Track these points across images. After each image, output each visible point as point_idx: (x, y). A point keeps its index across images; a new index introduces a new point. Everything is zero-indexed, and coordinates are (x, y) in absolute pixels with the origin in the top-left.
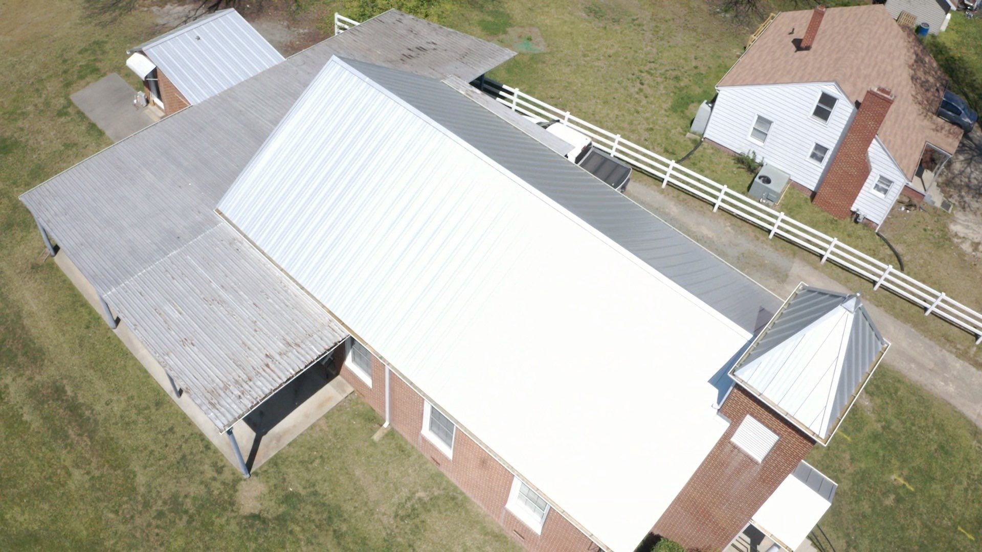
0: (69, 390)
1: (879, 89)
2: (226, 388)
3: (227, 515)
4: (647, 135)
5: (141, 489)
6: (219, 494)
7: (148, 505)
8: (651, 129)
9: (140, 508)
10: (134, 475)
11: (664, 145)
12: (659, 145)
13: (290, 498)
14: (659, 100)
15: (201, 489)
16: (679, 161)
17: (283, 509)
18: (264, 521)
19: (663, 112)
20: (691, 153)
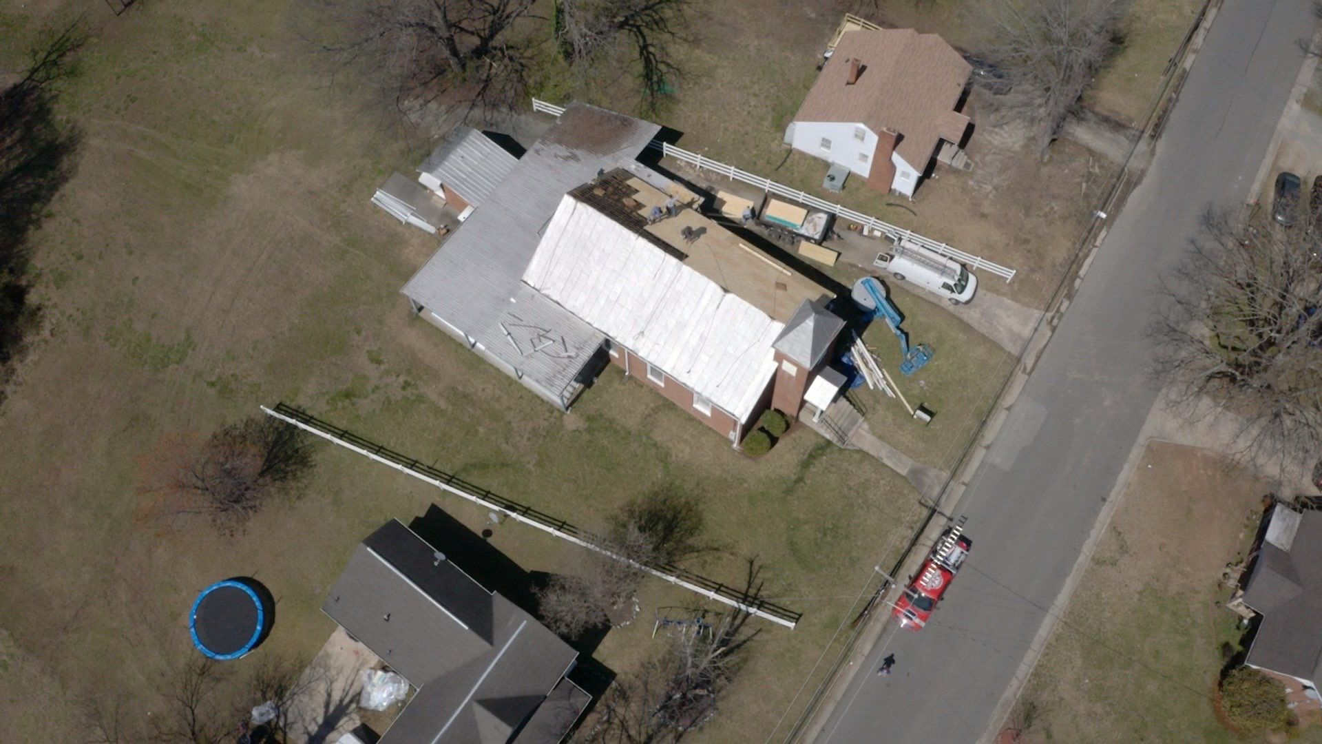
0: (460, 388)
1: (888, 129)
2: (555, 376)
3: (562, 432)
4: (755, 152)
5: (516, 429)
6: (555, 424)
7: (521, 436)
8: (758, 146)
9: (518, 438)
10: (510, 423)
11: (766, 158)
12: (763, 158)
13: (590, 419)
14: (762, 119)
15: (546, 423)
16: (777, 170)
17: (587, 424)
18: (580, 432)
19: (765, 129)
20: (785, 161)
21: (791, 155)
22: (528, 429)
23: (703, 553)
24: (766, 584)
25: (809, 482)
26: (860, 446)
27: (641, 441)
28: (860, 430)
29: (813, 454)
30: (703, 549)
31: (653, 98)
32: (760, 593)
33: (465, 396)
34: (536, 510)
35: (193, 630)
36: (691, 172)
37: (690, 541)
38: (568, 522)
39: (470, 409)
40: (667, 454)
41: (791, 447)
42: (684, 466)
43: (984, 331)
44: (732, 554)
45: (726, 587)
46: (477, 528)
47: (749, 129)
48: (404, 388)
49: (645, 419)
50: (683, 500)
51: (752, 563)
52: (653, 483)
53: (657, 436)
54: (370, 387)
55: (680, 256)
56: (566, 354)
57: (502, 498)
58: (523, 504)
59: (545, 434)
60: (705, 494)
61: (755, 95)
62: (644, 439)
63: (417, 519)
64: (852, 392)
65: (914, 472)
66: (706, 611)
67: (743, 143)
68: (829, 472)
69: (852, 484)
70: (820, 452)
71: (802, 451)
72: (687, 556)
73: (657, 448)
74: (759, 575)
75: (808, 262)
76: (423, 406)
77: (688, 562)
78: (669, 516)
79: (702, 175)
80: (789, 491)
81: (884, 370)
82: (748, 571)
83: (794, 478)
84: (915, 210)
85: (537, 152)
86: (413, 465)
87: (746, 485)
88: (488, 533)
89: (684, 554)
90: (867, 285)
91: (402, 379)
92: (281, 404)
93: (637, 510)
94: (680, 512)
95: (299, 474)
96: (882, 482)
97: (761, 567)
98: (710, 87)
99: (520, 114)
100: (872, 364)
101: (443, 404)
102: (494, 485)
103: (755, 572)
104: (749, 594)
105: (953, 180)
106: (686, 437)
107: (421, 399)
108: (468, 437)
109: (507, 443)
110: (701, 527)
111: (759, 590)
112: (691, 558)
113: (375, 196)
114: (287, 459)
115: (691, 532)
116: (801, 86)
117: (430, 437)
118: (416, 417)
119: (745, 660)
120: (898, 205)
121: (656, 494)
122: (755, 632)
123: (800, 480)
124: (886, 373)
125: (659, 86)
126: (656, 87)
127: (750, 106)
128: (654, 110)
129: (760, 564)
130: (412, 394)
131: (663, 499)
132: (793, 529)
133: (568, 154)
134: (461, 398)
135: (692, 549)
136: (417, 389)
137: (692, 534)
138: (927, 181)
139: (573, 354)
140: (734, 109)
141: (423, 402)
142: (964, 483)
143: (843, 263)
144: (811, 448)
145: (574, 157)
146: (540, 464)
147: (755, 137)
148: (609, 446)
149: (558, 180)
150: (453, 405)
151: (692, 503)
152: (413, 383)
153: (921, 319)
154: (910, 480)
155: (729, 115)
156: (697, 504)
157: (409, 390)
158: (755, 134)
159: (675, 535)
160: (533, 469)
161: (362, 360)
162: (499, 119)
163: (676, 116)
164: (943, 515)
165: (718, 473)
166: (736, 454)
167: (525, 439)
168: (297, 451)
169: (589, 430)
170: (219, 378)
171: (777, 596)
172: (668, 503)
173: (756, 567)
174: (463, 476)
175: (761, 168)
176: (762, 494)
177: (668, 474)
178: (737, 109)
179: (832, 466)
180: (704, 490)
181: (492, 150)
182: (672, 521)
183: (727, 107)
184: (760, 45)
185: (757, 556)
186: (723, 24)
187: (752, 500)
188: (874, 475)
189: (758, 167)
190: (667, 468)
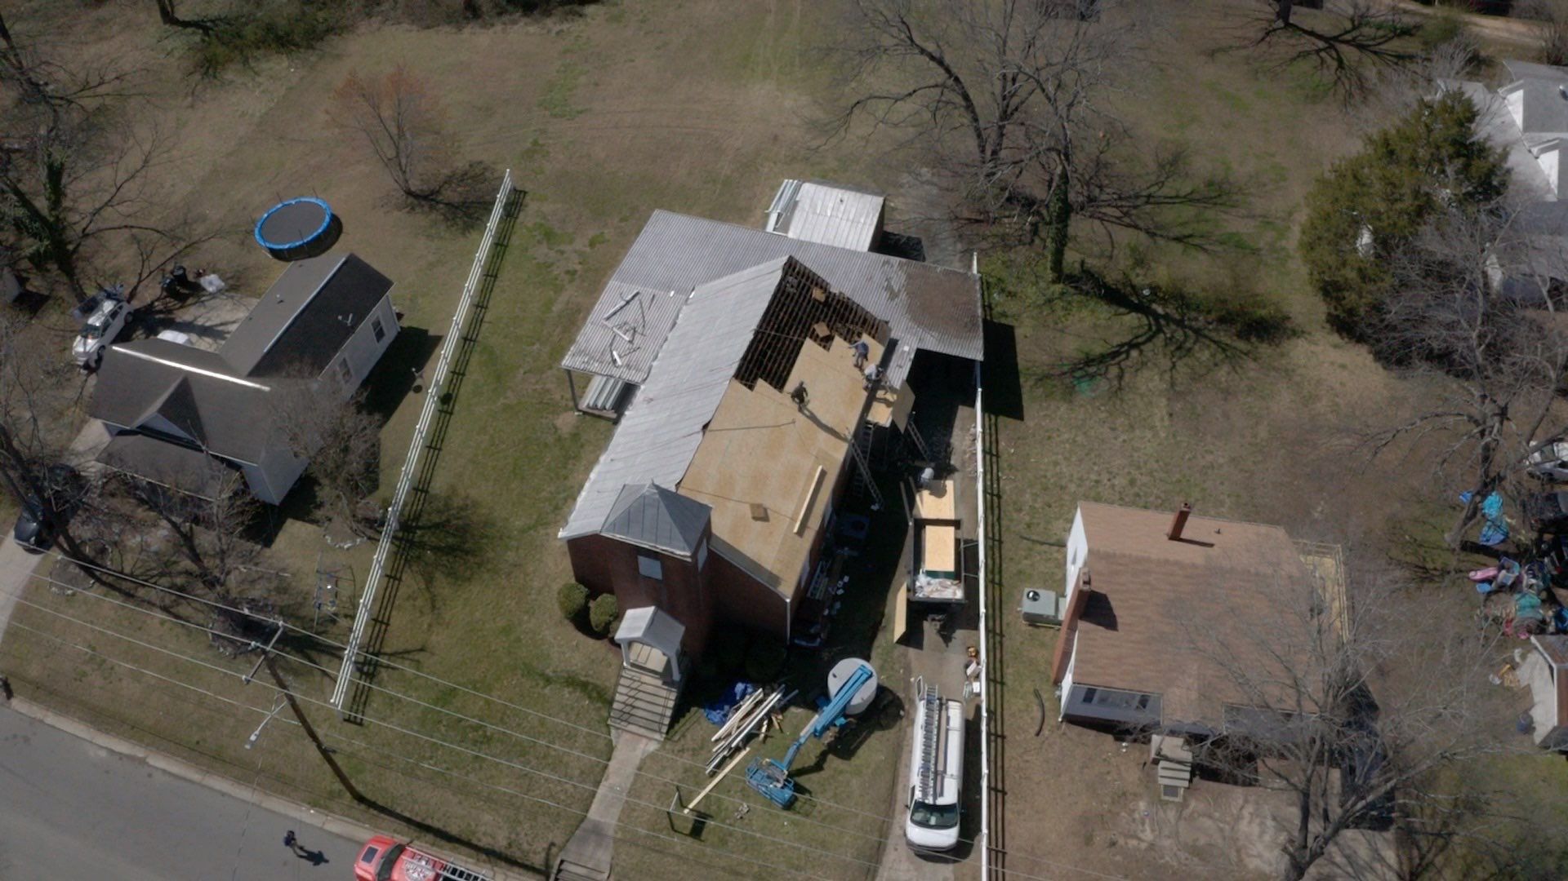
3: (550, 416)
4: (1037, 505)
5: (544, 376)
6: (560, 406)
7: (537, 382)
8: (1050, 506)
9: (533, 381)
10: (551, 368)
11: (1035, 521)
12: (1033, 518)
13: (575, 436)
16: (1023, 538)
17: (567, 436)
18: (555, 432)
20: (1043, 543)
21: (1056, 548)
22: (549, 386)
23: (427, 595)
24: (395, 676)
25: (547, 691)
26: (619, 747)
27: (559, 493)
28: (644, 741)
29: (590, 687)
30: (431, 593)
31: (1059, 375)
32: (383, 670)
33: (573, 323)
34: (451, 421)
35: (280, 206)
36: (968, 442)
37: (438, 575)
38: (441, 452)
39: (558, 330)
40: (548, 524)
41: (593, 657)
42: (537, 545)
44: (430, 626)
45: (385, 631)
47: (1072, 488)
48: (568, 272)
50: (491, 555)
51: (422, 650)
52: (507, 519)
54: (562, 247)
56: (616, 356)
57: (459, 388)
58: (456, 408)
59: (545, 401)
60: (504, 576)
61: (1132, 482)
62: (563, 495)
63: (426, 332)
64: (698, 715)
65: (597, 830)
67: (1045, 489)
68: (568, 713)
69: (557, 747)
70: (594, 695)
71: (591, 672)
72: (419, 578)
73: (553, 511)
74: (407, 663)
75: (886, 611)
76: (552, 293)
77: (411, 581)
78: (467, 546)
80: (529, 671)
81: (747, 748)
82: (410, 647)
83: (549, 672)
84: (1046, 732)
85: (886, 263)
86: (480, 306)
87: (526, 618)
89: (422, 576)
90: (860, 672)
91: (578, 267)
92: (525, 193)
93: (468, 512)
94: (474, 556)
95: (453, 229)
96: (570, 787)
97: (418, 661)
98: (1113, 429)
101: (557, 307)
102: (474, 374)
103: (411, 656)
104: (382, 656)
105: (1133, 775)
107: (559, 289)
108: (525, 340)
109: (525, 373)
110: (459, 583)
111: (387, 666)
112: (417, 583)
114: (470, 216)
115: (451, 574)
117: (517, 309)
118: (537, 292)
120: (1043, 707)
121: (493, 526)
123: (548, 681)
124: (743, 753)
125: (1082, 377)
126: (1078, 374)
128: (1041, 380)
129: (422, 659)
130: (562, 281)
131: (488, 534)
133: (896, 290)
135: (429, 581)
136: (571, 282)
137: (448, 575)
138: (1110, 738)
140: (1095, 464)
141: (555, 292)
143: (905, 656)
144: (596, 683)
146: (507, 408)
147: (1061, 499)
148: (544, 464)
150: (559, 315)
151: (489, 566)
152: (576, 277)
153: (855, 782)
154: (582, 826)
155: (1081, 461)
156: (488, 571)
157: (567, 278)
158: (1067, 497)
159: (444, 558)
160: (499, 404)
161: (591, 233)
163: (1044, 404)
167: (535, 387)
168: (478, 219)
169: (559, 439)
170: (542, 145)
171: (383, 691)
172: (485, 541)
173: (418, 656)
174: (478, 349)
175: (1015, 521)
176: (519, 640)
177: (523, 531)
178: (1096, 468)
179: (578, 715)
180: (509, 575)
181: (865, 223)
182: (462, 551)
183: (1093, 455)
184: (1221, 466)
185: (433, 654)
186: (1226, 415)
187: (507, 630)
188: (577, 772)
189: (1015, 516)
190: (530, 528)
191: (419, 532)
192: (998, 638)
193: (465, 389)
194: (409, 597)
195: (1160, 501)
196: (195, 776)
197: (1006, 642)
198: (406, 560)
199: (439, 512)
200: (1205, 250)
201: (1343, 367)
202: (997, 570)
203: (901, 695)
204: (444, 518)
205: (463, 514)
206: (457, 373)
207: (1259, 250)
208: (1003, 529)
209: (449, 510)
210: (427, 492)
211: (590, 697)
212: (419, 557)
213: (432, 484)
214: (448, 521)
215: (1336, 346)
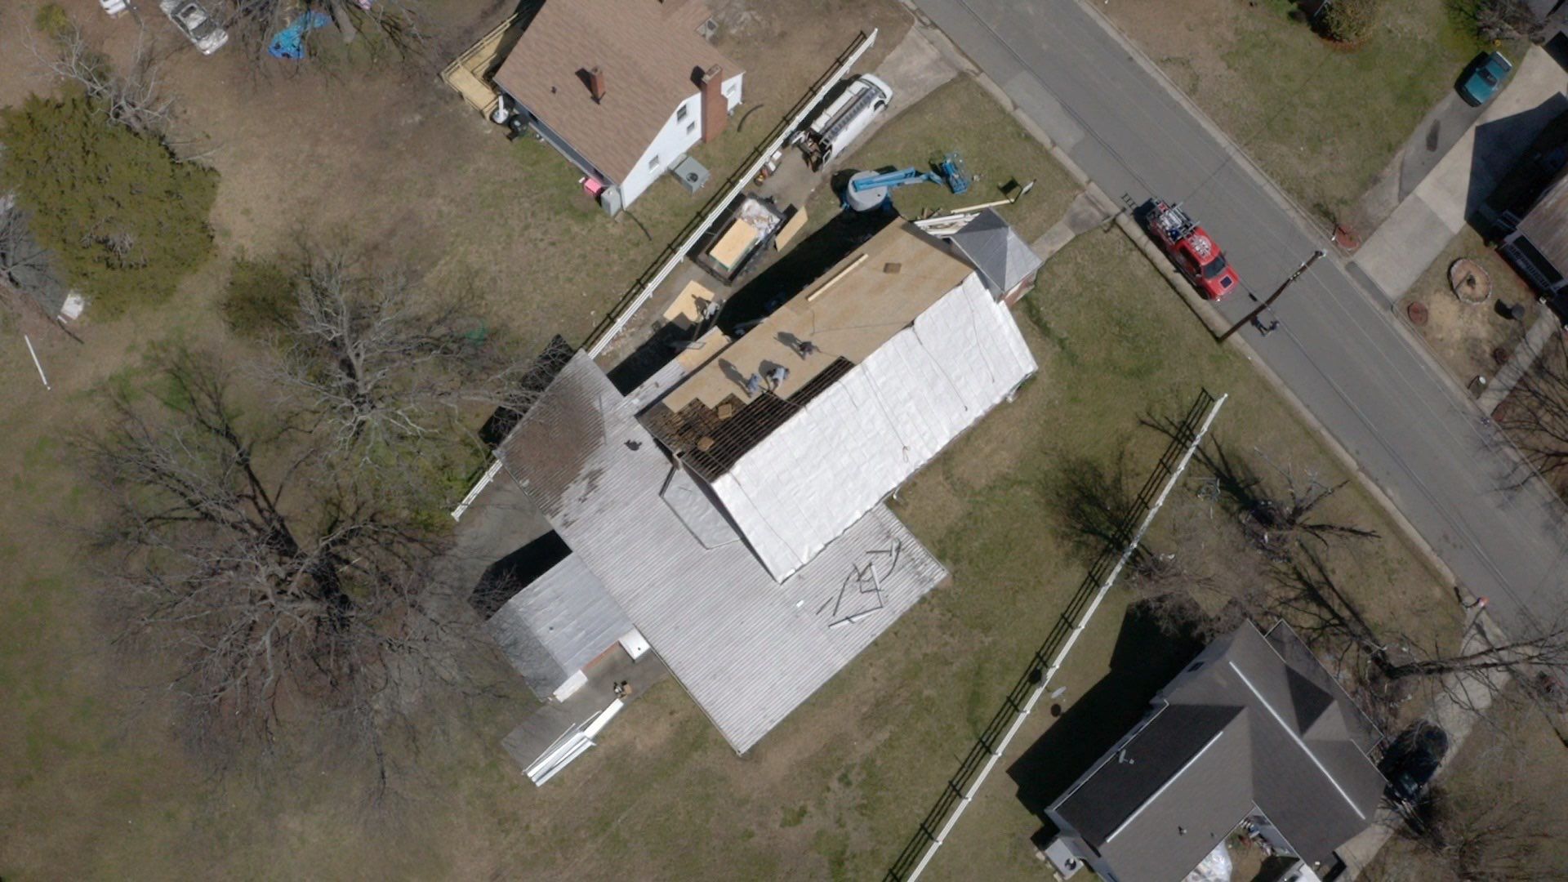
3: (952, 594)
4: (616, 257)
5: (935, 649)
6: (940, 598)
7: (946, 644)
8: (607, 250)
9: (948, 648)
10: (925, 655)
11: (629, 245)
12: (628, 249)
14: (568, 230)
15: (937, 611)
16: (650, 239)
17: (948, 560)
18: (956, 572)
19: (584, 233)
20: (641, 225)
21: (635, 215)
22: (939, 633)
23: (1123, 468)
24: (1168, 414)
25: (1065, 335)
27: (982, 503)
29: (1034, 319)
30: (1119, 468)
32: (1176, 423)
33: (877, 704)
34: (1041, 644)
36: (623, 341)
37: (1108, 481)
38: (1063, 611)
39: (897, 703)
40: (1005, 477)
42: (1022, 462)
43: (922, 94)
44: (1129, 439)
45: (1165, 455)
46: (1050, 721)
47: (578, 252)
49: (955, 490)
50: (1061, 475)
51: (1143, 422)
52: (1036, 502)
53: (981, 483)
54: (834, 830)
55: (840, 367)
56: (894, 554)
57: (1019, 683)
58: (1031, 658)
59: (950, 615)
60: (1058, 449)
61: (527, 227)
62: (980, 499)
63: (1020, 794)
65: (1073, 224)
66: (1185, 485)
67: (597, 265)
68: (1058, 309)
69: (1076, 291)
70: (1034, 312)
72: (1125, 488)
73: (995, 487)
74: (1157, 418)
75: (794, 245)
76: (879, 763)
77: (1132, 489)
78: (1076, 495)
79: (633, 330)
80: (1073, 358)
81: (952, 212)
82: (1151, 429)
83: (1058, 349)
84: (755, 104)
85: (566, 524)
86: (956, 791)
87: (1056, 402)
88: (1056, 709)
89: (1121, 489)
90: (859, 187)
91: (835, 784)
93: (1063, 529)
94: (1074, 482)
96: (1079, 260)
97: (1149, 414)
98: (493, 280)
99: (455, 544)
100: (946, 220)
101: (883, 736)
102: (998, 692)
103: (1152, 422)
104: (1174, 435)
105: (724, 48)
106: (987, 450)
107: (868, 764)
108: (933, 710)
109: (952, 663)
110: (1095, 464)
111: (1172, 423)
112: (1127, 484)
113: (534, 780)
115: (1098, 477)
116: (529, 169)
117: (922, 761)
118: (891, 774)
119: (1240, 460)
120: (744, 119)
121: (1049, 503)
122: (1213, 442)
123: (1061, 342)
124: (956, 211)
125: (469, 344)
127: (542, 240)
129: (1145, 414)
130: (859, 774)
131: (1055, 496)
132: (1115, 368)
133: (585, 483)
134: (877, 713)
135: (1117, 481)
136: (853, 766)
137: (1101, 476)
139: (895, 545)
140: (539, 261)
141: (873, 761)
142: (1089, 182)
143: (807, 208)
144: (1027, 319)
145: (594, 476)
146: (986, 629)
147: (593, 249)
148: (981, 541)
149: (627, 504)
150: (886, 722)
151: (1066, 466)
152: (843, 770)
154: (1081, 232)
155: (547, 270)
156: (1068, 462)
157: (852, 777)
158: (589, 248)
159: (1099, 494)
160: (990, 639)
161: (793, 835)
162: (456, 575)
163: (527, 337)
164: (1117, 215)
165: (1038, 428)
166: (1019, 401)
167: (951, 640)
171: (1181, 407)
172: (1061, 492)
173: (1148, 419)
174: (982, 728)
175: (642, 255)
176: (1069, 387)
177: (1028, 483)
178: (542, 257)
179: (1052, 304)
180: (1053, 449)
181: (550, 585)
182: (1083, 493)
183: (534, 267)
184: (444, 197)
185: (1136, 414)
186: (392, 233)
187: (1074, 400)
188: (1070, 266)
189: (640, 259)
190: (1020, 482)
191: (1110, 534)
192: (732, 180)
193: (1014, 678)
194: (1137, 475)
195: (522, 200)
196: (1324, 432)
197: (729, 174)
198: (1129, 513)
199: (1087, 545)
200: (217, 404)
201: (247, 212)
202: (692, 226)
203: (828, 185)
204: (1085, 537)
205: (1067, 530)
206: (1013, 705)
207: (170, 371)
208: (659, 254)
209: (1080, 542)
210: (1090, 573)
211: (1038, 311)
212: (1118, 509)
213: (1083, 579)
214: (1083, 531)
215: (227, 234)
